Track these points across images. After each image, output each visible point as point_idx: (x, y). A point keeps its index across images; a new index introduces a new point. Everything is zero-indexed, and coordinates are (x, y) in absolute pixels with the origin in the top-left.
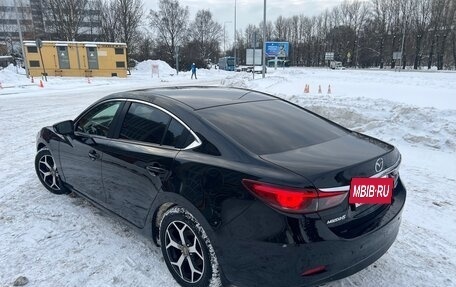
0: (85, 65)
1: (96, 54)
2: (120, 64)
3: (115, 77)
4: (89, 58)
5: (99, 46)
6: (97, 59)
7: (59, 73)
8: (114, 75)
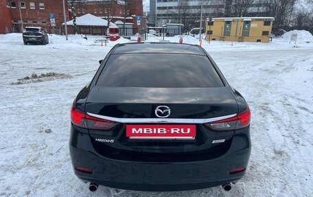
0: (240, 33)
1: (249, 26)
2: (265, 33)
3: (259, 43)
4: (244, 28)
5: (253, 20)
6: (249, 30)
7: (222, 39)
8: (259, 41)
